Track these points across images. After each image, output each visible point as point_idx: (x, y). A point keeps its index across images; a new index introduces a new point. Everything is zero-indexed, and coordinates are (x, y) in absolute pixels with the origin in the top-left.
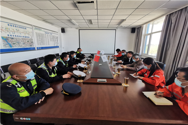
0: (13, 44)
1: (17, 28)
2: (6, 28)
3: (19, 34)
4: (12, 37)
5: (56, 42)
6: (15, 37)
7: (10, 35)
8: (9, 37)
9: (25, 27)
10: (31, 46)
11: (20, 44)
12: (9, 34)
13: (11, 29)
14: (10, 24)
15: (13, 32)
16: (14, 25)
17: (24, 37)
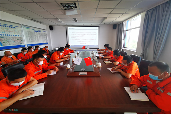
3: (9, 33)
11: (10, 42)
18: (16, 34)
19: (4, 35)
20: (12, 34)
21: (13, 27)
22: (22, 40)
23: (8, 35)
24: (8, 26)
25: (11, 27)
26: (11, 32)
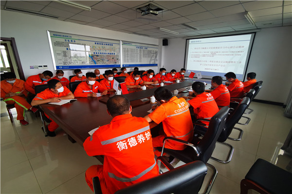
4: (98, 54)
5: (153, 58)
6: (100, 54)
8: (94, 55)
9: (111, 44)
11: (104, 61)
12: (95, 52)
14: (97, 43)
15: (99, 50)
16: (101, 43)
17: (109, 54)
22: (117, 59)
23: (103, 53)
25: (108, 45)
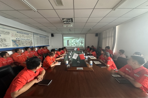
0: (19, 44)
1: (23, 34)
2: (15, 35)
3: (24, 38)
4: (19, 40)
7: (17, 39)
8: (17, 40)
9: (28, 34)
10: (31, 45)
11: (24, 44)
13: (19, 35)
14: (18, 32)
15: (20, 37)
16: (21, 33)
17: (27, 40)
18: (29, 39)
19: (21, 39)
20: (26, 38)
21: (27, 34)
22: (32, 43)
23: (23, 39)
24: (24, 33)
25: (26, 34)
26: (25, 37)
